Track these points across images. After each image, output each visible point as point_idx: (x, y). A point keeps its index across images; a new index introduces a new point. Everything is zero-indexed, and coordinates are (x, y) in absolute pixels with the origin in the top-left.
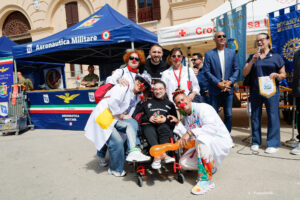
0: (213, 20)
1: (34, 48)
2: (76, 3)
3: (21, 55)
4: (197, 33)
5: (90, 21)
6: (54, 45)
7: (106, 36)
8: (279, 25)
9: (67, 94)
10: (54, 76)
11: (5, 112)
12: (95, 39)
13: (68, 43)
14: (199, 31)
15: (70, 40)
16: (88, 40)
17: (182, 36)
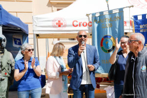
0: (87, 15)
4: (74, 25)
8: (141, 27)
14: (75, 23)
17: (59, 26)
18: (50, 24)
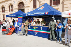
1: (28, 15)
3: (24, 16)
5: (41, 8)
6: (33, 14)
7: (47, 13)
9: (35, 27)
10: (30, 20)
16: (42, 14)
17: (69, 14)
18: (67, 14)
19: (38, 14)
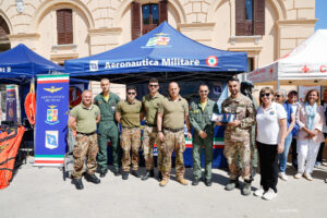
1: (101, 66)
2: (70, 11)
4: (321, 71)
5: (160, 39)
6: (134, 65)
7: (212, 62)
11: (54, 143)
12: (197, 63)
13: (156, 63)
14: (323, 69)
15: (160, 61)
16: (187, 63)
18: (296, 69)
19: (164, 63)
